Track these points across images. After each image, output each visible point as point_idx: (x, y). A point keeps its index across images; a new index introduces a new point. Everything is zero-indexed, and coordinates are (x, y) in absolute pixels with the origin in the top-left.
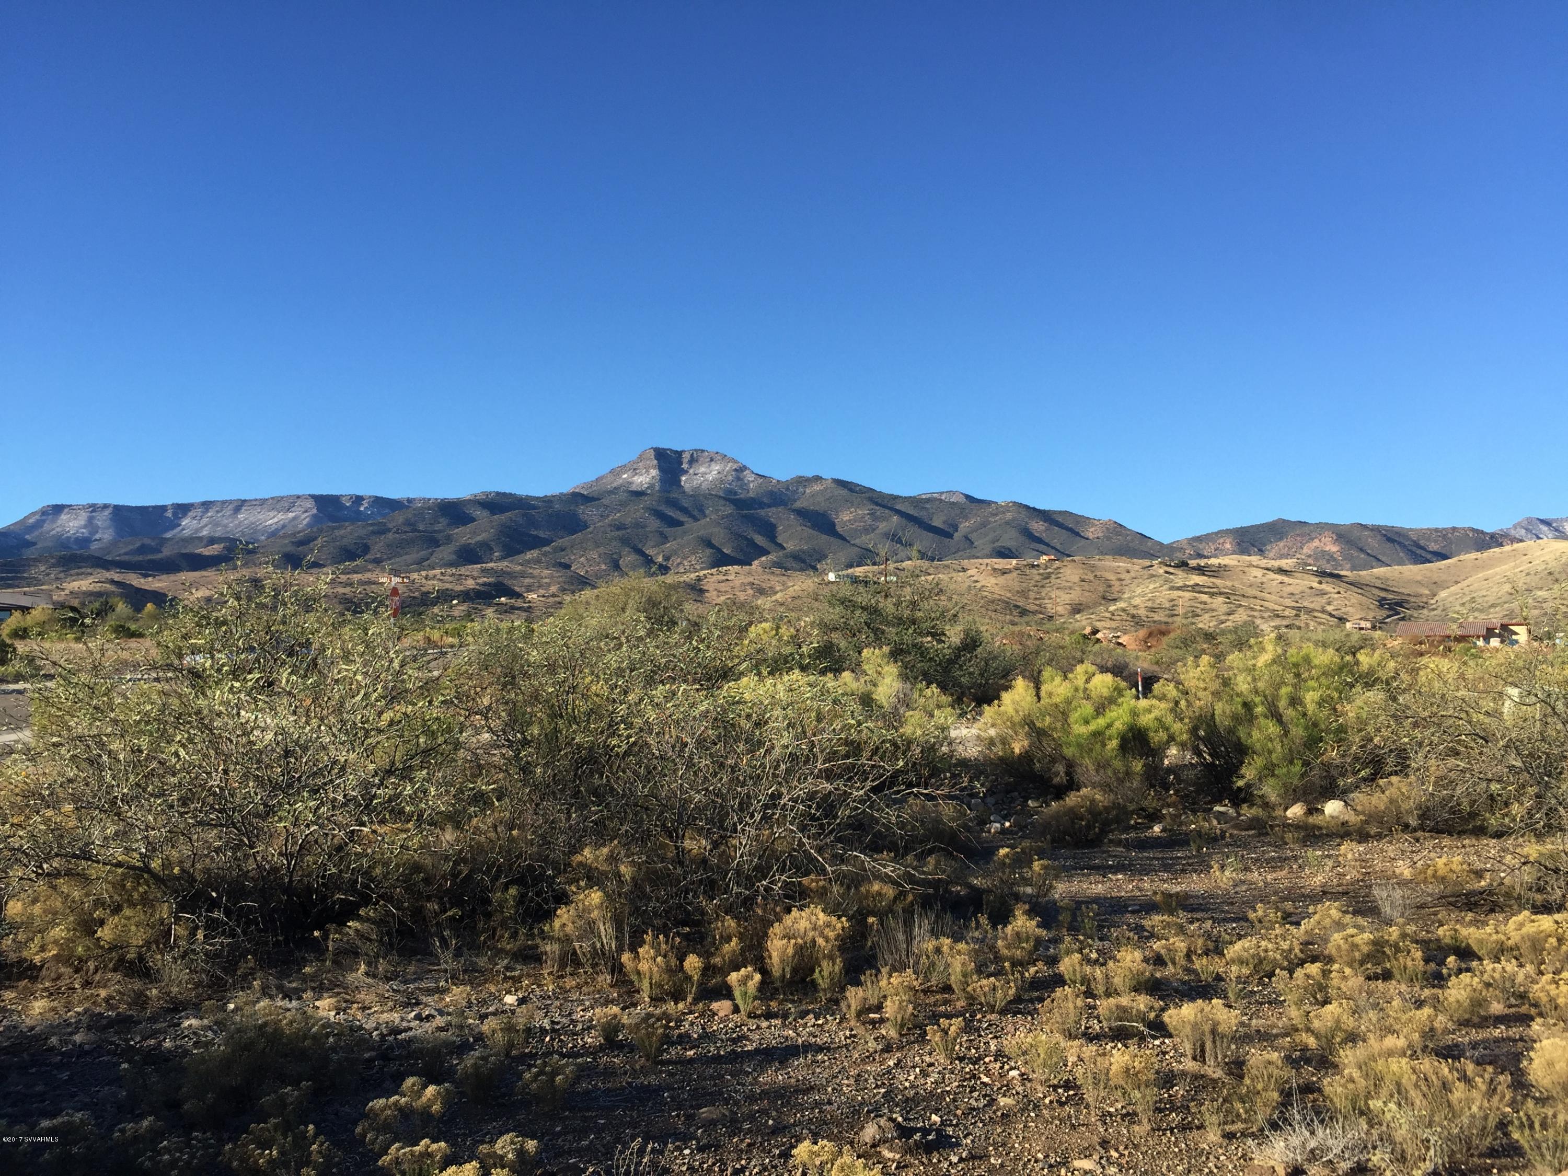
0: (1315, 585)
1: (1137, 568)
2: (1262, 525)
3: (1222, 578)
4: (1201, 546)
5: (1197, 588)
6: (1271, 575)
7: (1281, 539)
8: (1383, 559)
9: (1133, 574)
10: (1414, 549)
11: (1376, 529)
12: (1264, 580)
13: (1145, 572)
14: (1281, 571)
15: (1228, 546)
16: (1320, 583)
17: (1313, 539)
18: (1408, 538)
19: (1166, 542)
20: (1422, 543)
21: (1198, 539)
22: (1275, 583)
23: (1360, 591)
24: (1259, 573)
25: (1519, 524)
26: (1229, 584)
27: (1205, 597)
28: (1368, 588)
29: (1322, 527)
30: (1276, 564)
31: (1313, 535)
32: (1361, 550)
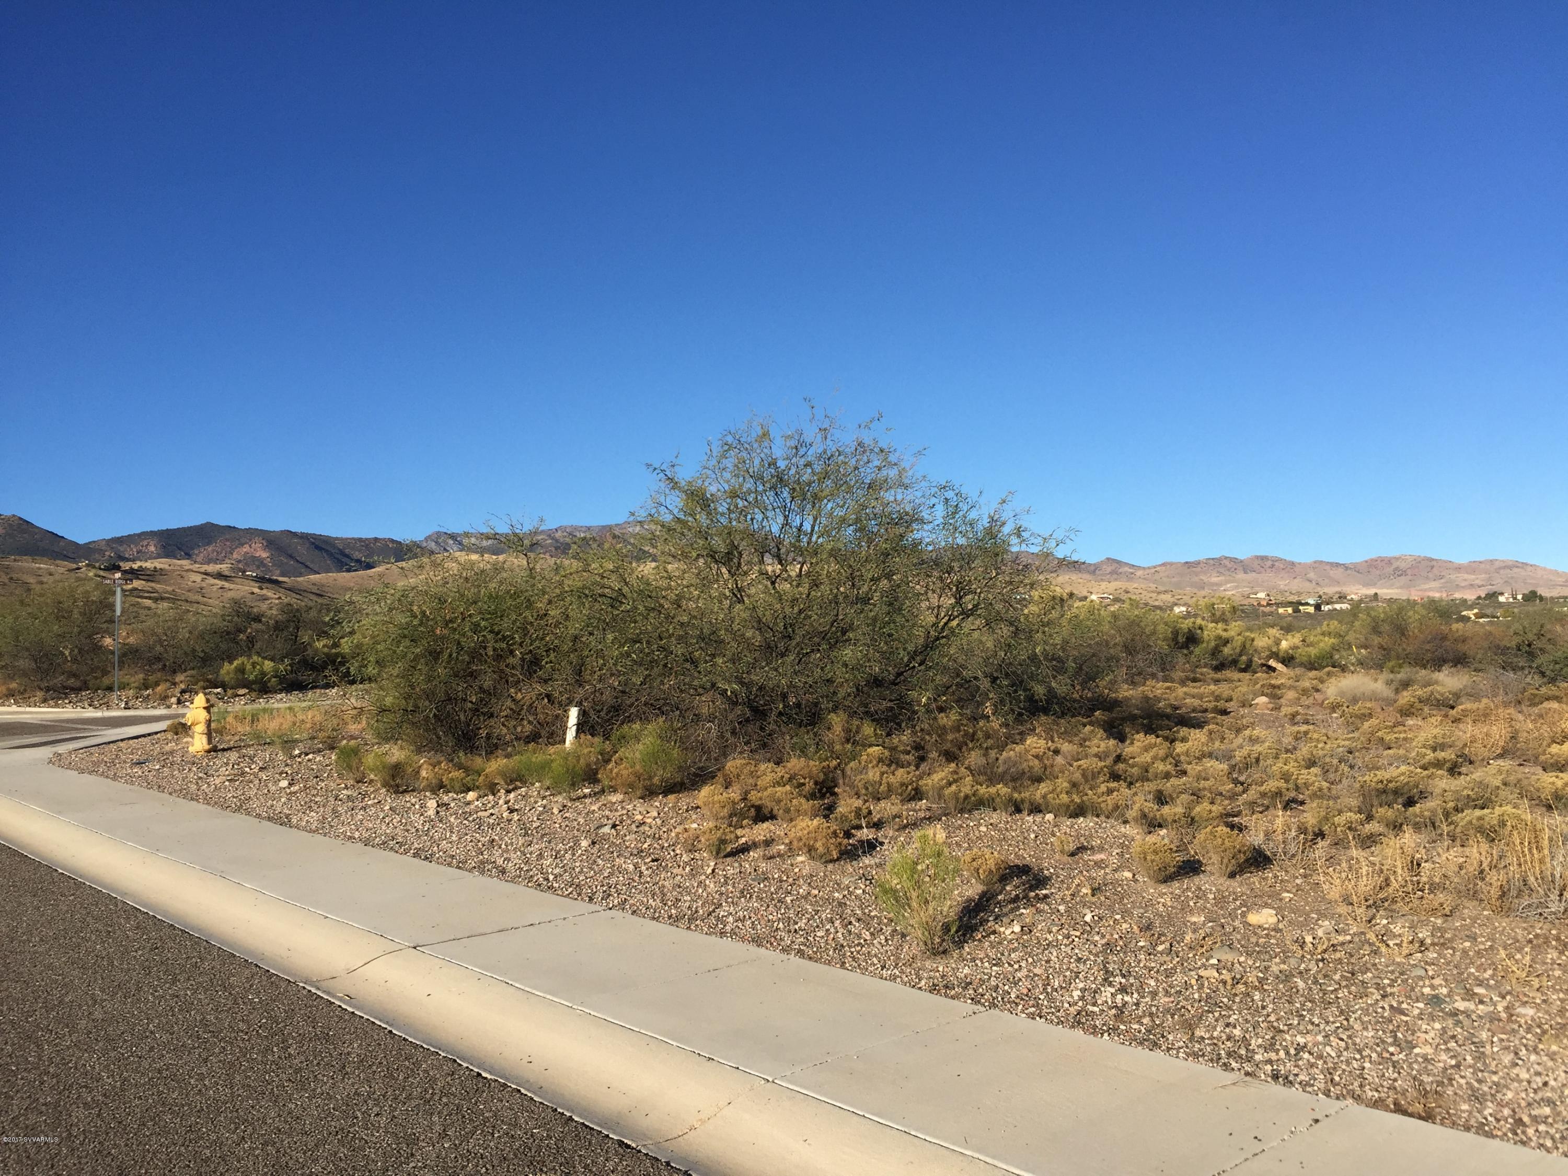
0: (256, 590)
1: (61, 570)
2: (190, 528)
3: (158, 582)
4: (121, 549)
5: (135, 593)
6: (212, 581)
7: (209, 544)
8: (311, 566)
9: (57, 577)
10: (340, 557)
11: (304, 537)
12: (204, 584)
13: (72, 574)
14: (220, 576)
15: (152, 548)
16: (261, 589)
17: (242, 545)
18: (334, 546)
19: (81, 541)
20: (347, 551)
21: (119, 540)
22: (215, 588)
23: (298, 597)
24: (198, 578)
25: (429, 537)
26: (170, 589)
27: (148, 602)
28: (305, 594)
29: (252, 533)
30: (211, 568)
31: (243, 540)
32: (291, 557)
